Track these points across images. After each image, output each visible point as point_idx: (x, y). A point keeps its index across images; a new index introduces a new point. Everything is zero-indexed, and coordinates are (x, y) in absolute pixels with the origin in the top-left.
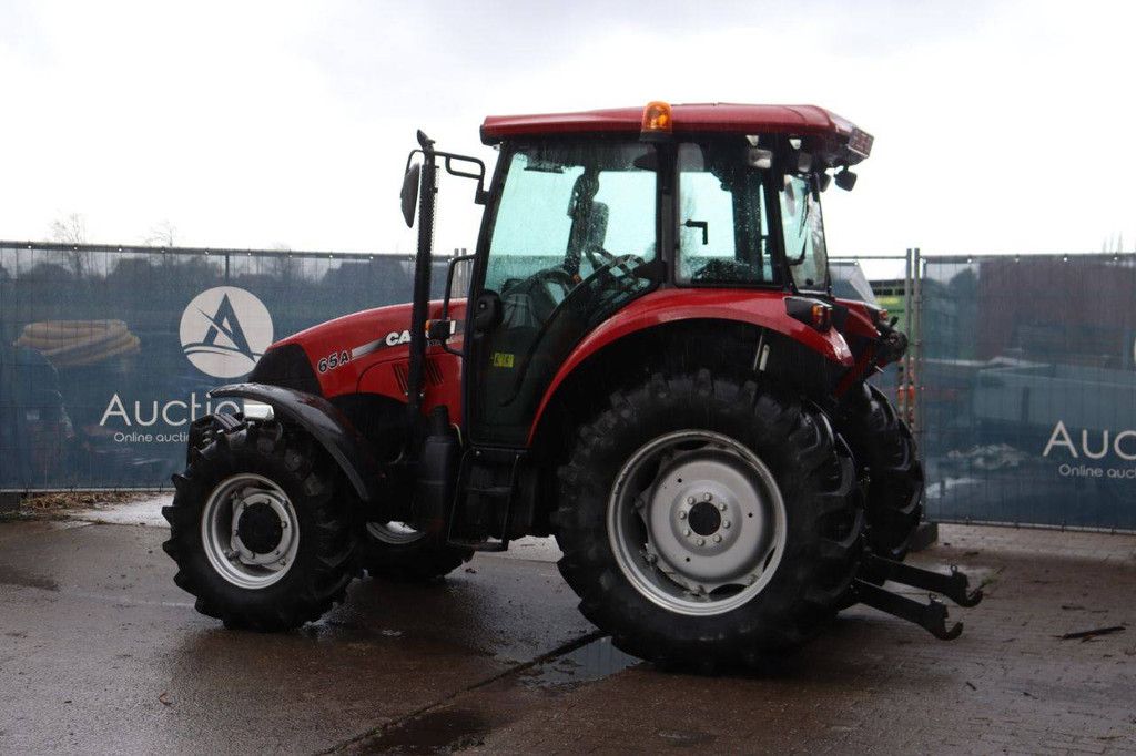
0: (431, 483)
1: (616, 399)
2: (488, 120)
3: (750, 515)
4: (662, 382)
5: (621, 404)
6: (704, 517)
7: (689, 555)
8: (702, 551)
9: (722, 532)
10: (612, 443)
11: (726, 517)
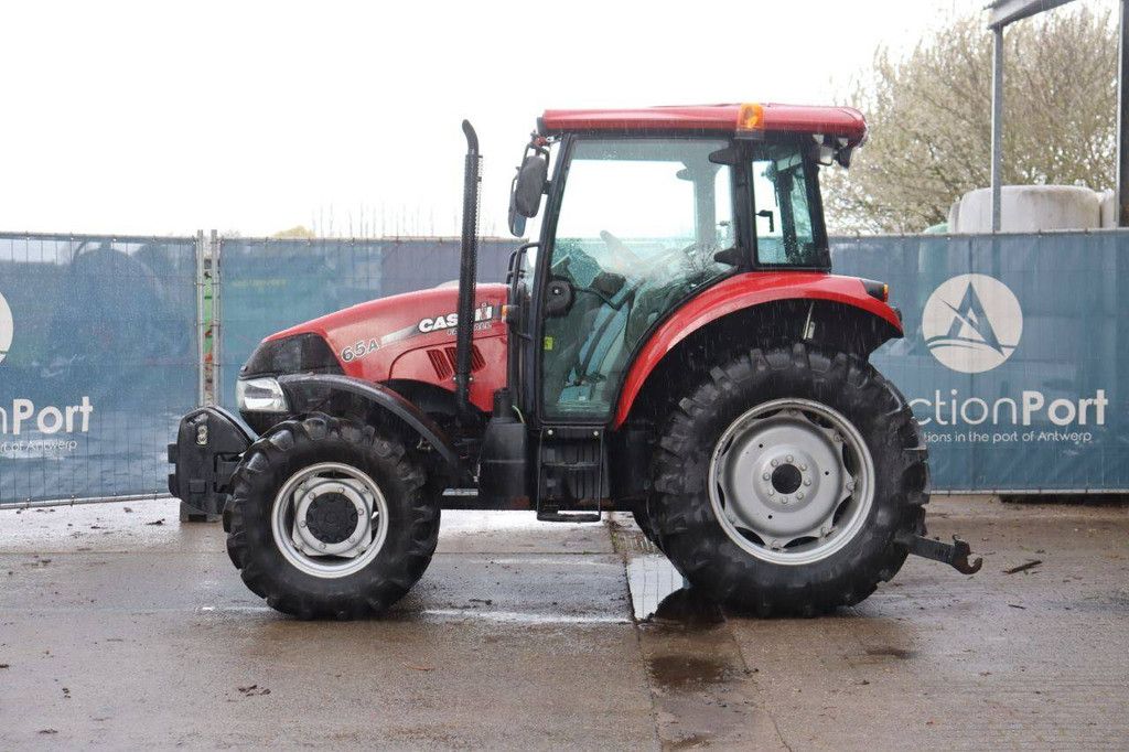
0: (510, 462)
1: (716, 373)
2: (548, 113)
3: (827, 473)
4: (761, 357)
5: (723, 377)
6: (786, 479)
7: (771, 512)
8: (784, 508)
9: (802, 490)
10: (714, 414)
11: (806, 476)
